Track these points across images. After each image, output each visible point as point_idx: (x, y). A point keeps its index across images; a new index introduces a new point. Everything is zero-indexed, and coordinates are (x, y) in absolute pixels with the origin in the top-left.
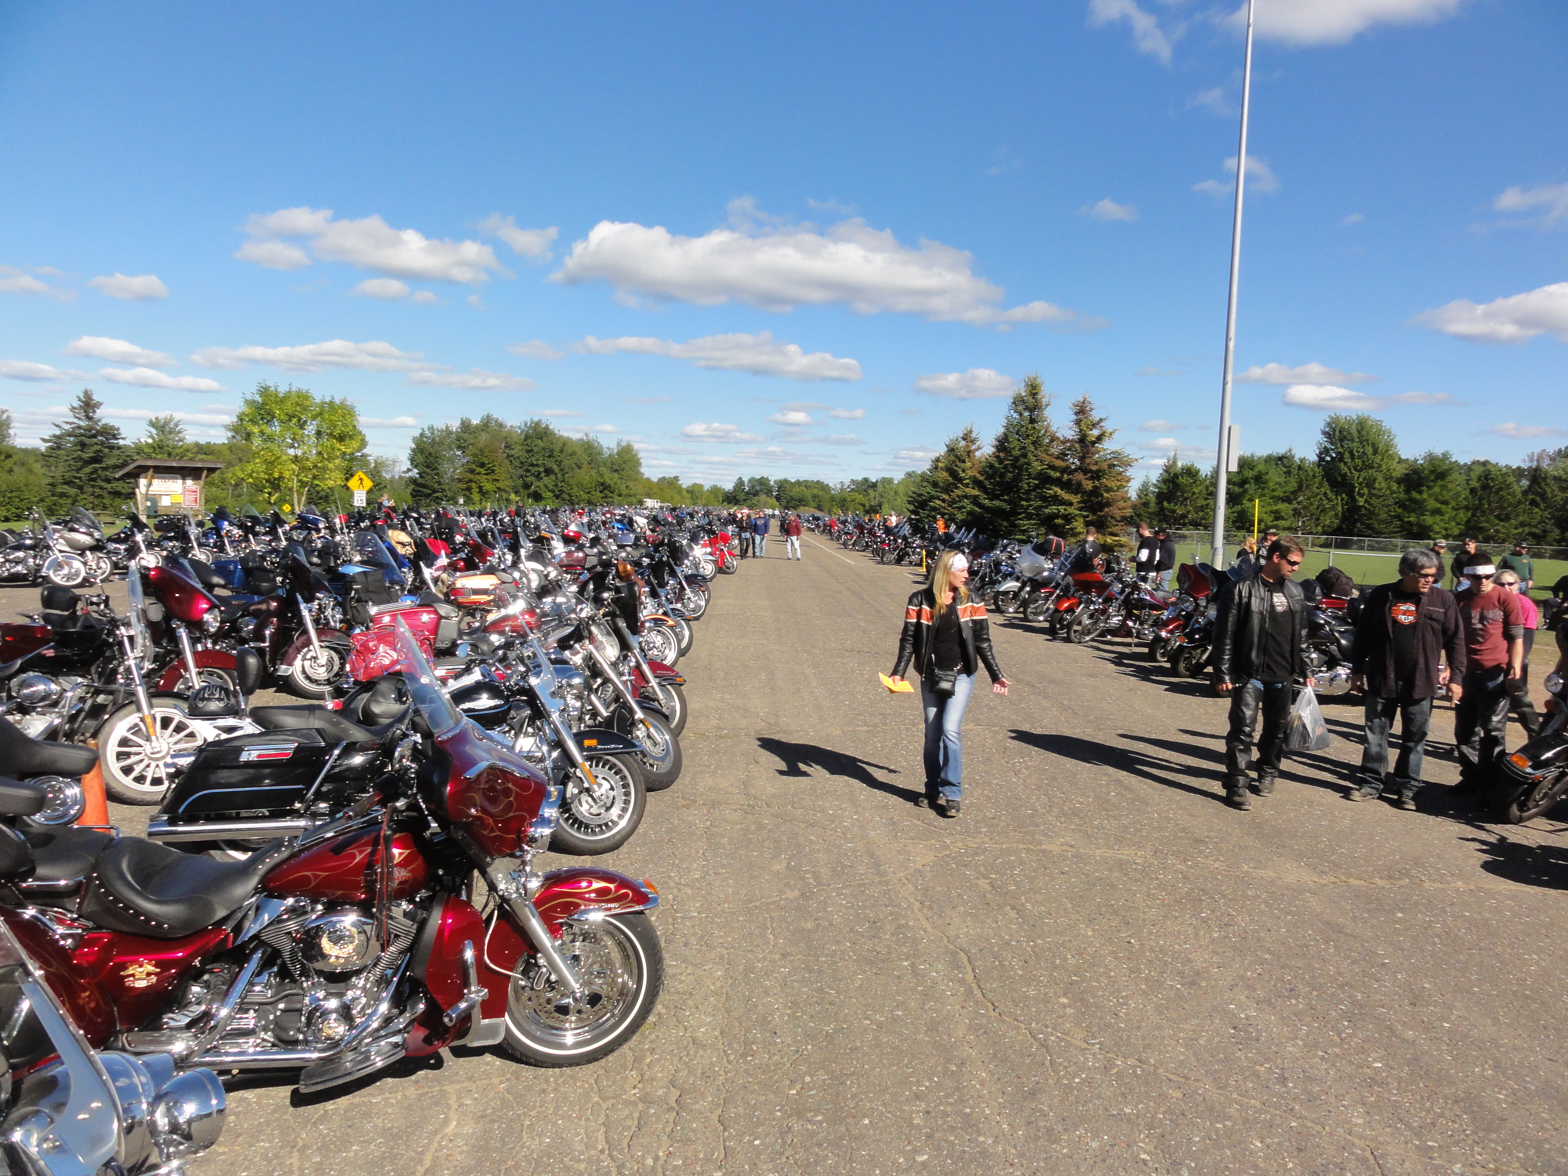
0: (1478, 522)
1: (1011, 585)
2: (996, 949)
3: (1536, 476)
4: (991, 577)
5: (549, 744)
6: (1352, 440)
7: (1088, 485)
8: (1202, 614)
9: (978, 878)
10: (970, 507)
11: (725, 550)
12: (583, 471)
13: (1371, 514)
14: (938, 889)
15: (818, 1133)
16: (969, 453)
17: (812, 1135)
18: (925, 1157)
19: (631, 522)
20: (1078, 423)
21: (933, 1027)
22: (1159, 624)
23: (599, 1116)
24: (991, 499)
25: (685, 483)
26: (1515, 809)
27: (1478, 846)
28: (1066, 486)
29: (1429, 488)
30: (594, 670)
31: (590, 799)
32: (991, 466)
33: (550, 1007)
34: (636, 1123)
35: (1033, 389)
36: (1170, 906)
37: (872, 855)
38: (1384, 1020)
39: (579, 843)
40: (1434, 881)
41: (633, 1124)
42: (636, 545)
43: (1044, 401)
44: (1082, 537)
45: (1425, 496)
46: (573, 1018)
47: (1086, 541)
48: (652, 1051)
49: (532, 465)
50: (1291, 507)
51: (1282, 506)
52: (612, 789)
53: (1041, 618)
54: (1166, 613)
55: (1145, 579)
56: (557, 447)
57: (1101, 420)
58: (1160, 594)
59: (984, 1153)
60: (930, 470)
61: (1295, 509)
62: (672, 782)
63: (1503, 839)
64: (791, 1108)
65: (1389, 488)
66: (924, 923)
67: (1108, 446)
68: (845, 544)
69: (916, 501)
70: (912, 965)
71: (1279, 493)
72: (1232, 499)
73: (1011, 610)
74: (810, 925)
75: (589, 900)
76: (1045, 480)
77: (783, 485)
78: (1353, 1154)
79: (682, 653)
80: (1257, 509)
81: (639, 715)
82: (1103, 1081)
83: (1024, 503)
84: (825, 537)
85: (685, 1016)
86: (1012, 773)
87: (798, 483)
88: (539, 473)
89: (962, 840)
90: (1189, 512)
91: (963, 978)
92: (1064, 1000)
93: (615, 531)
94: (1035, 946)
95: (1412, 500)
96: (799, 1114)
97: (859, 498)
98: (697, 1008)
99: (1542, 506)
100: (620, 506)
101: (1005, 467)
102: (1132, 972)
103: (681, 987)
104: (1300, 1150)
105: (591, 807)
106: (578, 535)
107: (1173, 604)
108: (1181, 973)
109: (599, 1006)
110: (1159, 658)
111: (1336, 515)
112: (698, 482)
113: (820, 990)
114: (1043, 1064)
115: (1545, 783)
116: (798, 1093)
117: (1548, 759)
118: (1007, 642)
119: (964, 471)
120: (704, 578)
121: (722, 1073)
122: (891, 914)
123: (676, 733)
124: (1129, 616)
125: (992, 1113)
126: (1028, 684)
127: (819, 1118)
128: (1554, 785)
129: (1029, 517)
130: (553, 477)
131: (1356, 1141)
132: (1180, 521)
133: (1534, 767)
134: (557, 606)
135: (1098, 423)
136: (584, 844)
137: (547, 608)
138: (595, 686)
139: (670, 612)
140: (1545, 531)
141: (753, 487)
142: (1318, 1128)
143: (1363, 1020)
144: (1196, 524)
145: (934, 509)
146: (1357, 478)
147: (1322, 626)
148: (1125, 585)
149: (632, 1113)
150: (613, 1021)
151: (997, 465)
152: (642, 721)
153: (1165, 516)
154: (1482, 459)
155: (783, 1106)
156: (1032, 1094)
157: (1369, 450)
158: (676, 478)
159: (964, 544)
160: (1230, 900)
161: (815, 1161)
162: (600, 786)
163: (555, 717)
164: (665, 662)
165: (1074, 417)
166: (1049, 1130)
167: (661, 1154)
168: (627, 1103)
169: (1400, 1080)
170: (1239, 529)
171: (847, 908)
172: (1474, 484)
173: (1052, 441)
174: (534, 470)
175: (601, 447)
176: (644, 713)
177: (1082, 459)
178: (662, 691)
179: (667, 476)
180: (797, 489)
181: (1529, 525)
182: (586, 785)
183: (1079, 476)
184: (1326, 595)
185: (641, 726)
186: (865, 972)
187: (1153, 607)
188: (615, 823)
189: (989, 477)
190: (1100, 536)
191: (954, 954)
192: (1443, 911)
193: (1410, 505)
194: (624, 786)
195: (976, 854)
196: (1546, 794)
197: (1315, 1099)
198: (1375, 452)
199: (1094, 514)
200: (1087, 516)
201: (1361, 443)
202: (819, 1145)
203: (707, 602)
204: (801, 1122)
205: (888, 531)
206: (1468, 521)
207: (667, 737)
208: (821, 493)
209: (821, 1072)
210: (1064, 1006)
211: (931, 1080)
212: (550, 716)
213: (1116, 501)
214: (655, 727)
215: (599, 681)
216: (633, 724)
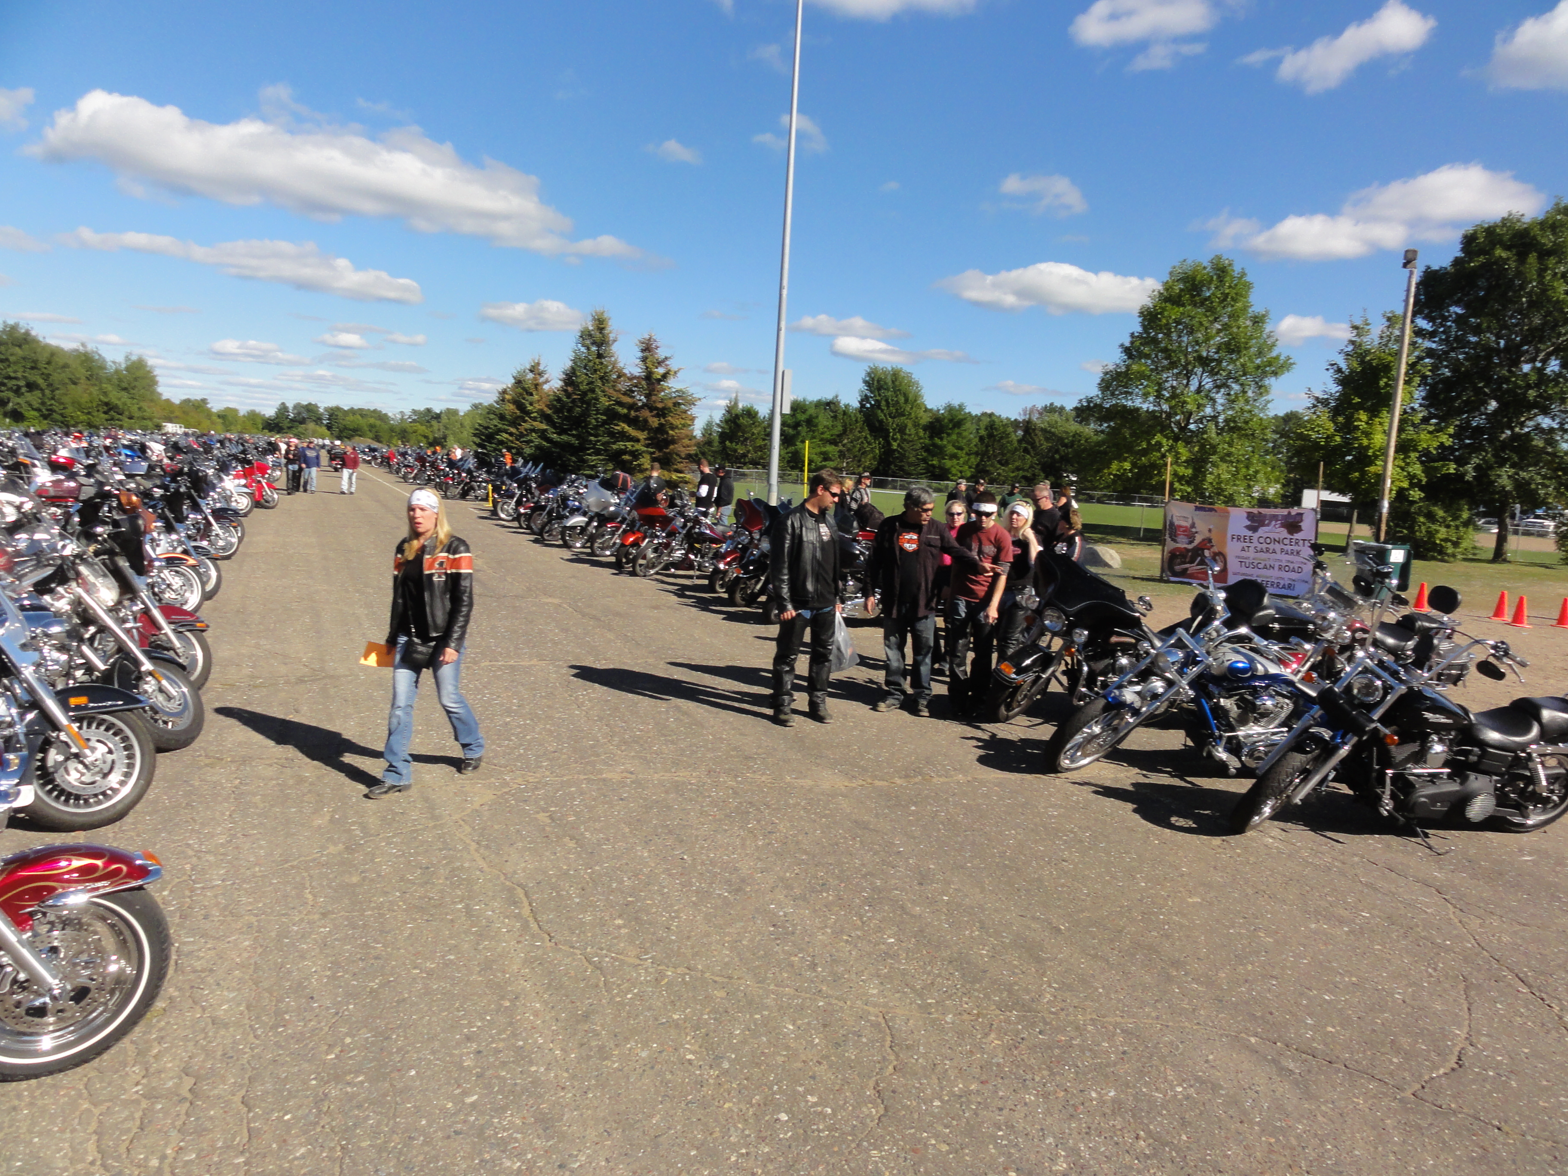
0: (985, 466)
1: (578, 520)
2: (554, 880)
3: (1028, 427)
4: (558, 512)
5: (20, 706)
6: (888, 389)
7: (654, 422)
8: (757, 547)
9: (538, 813)
10: (537, 441)
11: (264, 482)
12: (79, 389)
13: (902, 457)
14: (496, 827)
15: (359, 1094)
16: (536, 386)
17: (351, 1097)
18: (475, 1097)
19: (143, 448)
20: (644, 360)
21: (487, 966)
22: (718, 556)
23: (89, 1124)
24: (559, 434)
25: (216, 406)
26: (1003, 710)
27: (975, 743)
28: (634, 422)
29: (949, 435)
30: (86, 617)
31: (80, 767)
32: (559, 400)
33: (20, 1011)
34: (138, 1123)
35: (601, 324)
36: (720, 820)
37: (426, 800)
38: (897, 901)
39: (67, 818)
40: (940, 776)
41: (133, 1126)
42: (147, 476)
43: (612, 336)
44: (648, 473)
45: (945, 442)
46: (51, 1020)
47: (651, 477)
48: (160, 1040)
49: (9, 378)
50: (837, 449)
51: (830, 448)
52: (110, 752)
53: (608, 553)
54: (724, 546)
55: (705, 514)
56: (43, 358)
57: (666, 358)
58: (719, 529)
59: (536, 1082)
60: (497, 402)
61: (840, 451)
62: (193, 739)
63: (994, 736)
64: (329, 1074)
65: (917, 433)
66: (482, 864)
67: (673, 385)
68: (405, 478)
69: (483, 434)
70: (467, 906)
71: (827, 436)
72: (787, 440)
73: (578, 545)
74: (355, 879)
75: (69, 881)
76: (612, 415)
77: (334, 413)
78: (868, 1021)
79: (207, 596)
80: (807, 449)
81: (147, 666)
82: (654, 993)
83: (592, 438)
84: (383, 470)
85: (202, 995)
86: (575, 706)
87: (352, 411)
88: (19, 388)
89: (523, 775)
90: (749, 452)
91: (519, 913)
92: (619, 922)
93: (122, 458)
94: (593, 873)
95: (935, 445)
96: (337, 1078)
97: (422, 429)
98: (218, 984)
99: (1032, 453)
100: (130, 430)
101: (574, 401)
102: (684, 886)
103: (198, 965)
104: (825, 1026)
105: (83, 774)
106: (71, 462)
107: (731, 537)
108: (728, 882)
109: (87, 1000)
110: (718, 589)
111: (874, 458)
112: (232, 405)
113: (366, 945)
114: (597, 986)
115: (1025, 686)
116: (337, 1057)
117: (1027, 666)
118: (574, 577)
119: (531, 404)
120: (236, 513)
121: (247, 1050)
122: (445, 858)
123: (197, 687)
124: (691, 549)
125: (545, 1042)
126: (595, 618)
127: (360, 1079)
128: (1031, 687)
129: (598, 452)
130: (38, 393)
131: (871, 1009)
132: (740, 460)
133: (1017, 673)
134: (33, 543)
135: (663, 361)
136: (74, 818)
137: (22, 546)
138: (87, 636)
139: (192, 551)
140: (1034, 475)
141: (299, 413)
142: (841, 1004)
143: (880, 903)
144: (755, 463)
145: (501, 443)
146: (892, 424)
147: (858, 556)
148: (687, 519)
149: (132, 1113)
150: (106, 1015)
151: (565, 399)
152: (150, 673)
153: (728, 455)
154: (989, 412)
155: (319, 1074)
156: (586, 1017)
157: (902, 400)
158: (204, 401)
159: (531, 479)
160: (774, 809)
161: (355, 1125)
162: (93, 750)
163: (28, 672)
164: (185, 607)
165: (640, 354)
166: (601, 1048)
167: (169, 1151)
168: (126, 1104)
169: (908, 951)
170: (793, 468)
171: (397, 857)
172: (983, 432)
173: (619, 377)
174: (11, 383)
175: (104, 360)
176: (154, 664)
177: (648, 396)
178: (178, 638)
179: (192, 398)
180: (351, 418)
181: (1023, 469)
182: (74, 750)
183: (646, 413)
184: (862, 528)
185: (149, 679)
186: (415, 920)
187: (713, 541)
188: (115, 791)
189: (557, 411)
190: (666, 473)
191: (510, 890)
192: (947, 800)
193: (934, 450)
194: (126, 748)
195: (536, 788)
196: (1026, 696)
197: (840, 978)
198: (906, 401)
199: (660, 450)
200: (653, 453)
201: (895, 392)
202: (359, 1107)
203: (240, 540)
204: (339, 1087)
205: (452, 464)
206: (978, 465)
207: (185, 690)
208: (378, 423)
209: (364, 1030)
210: (619, 927)
211: (483, 1019)
212: (20, 673)
213: (680, 439)
214: (168, 679)
215: (92, 629)
216: (140, 677)
